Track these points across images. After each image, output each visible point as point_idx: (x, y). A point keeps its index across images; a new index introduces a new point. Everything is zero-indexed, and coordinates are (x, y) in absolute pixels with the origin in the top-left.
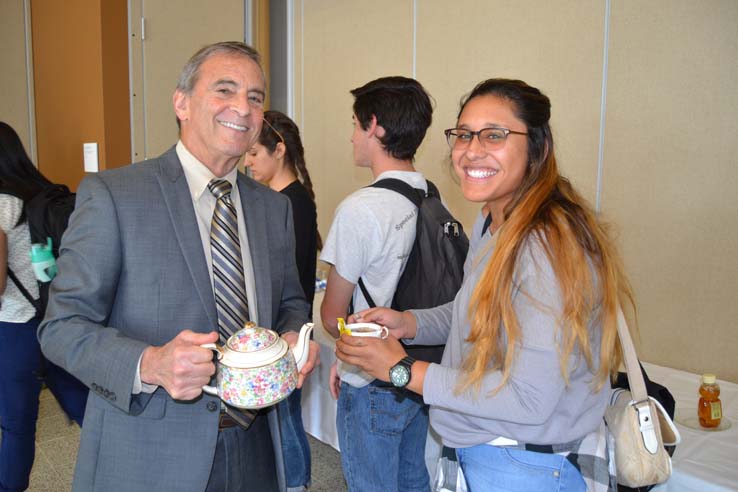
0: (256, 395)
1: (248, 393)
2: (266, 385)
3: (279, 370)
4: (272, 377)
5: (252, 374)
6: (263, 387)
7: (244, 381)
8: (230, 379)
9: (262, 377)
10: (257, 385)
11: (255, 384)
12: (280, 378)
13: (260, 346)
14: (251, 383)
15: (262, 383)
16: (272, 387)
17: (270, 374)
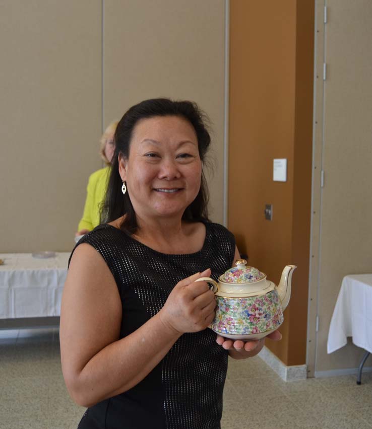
0: (251, 323)
1: (244, 321)
2: (260, 314)
3: (271, 302)
4: (265, 307)
5: (248, 302)
6: (257, 316)
7: (241, 310)
8: (226, 309)
9: (257, 306)
10: (253, 313)
11: (250, 313)
12: (272, 308)
13: (253, 279)
14: (247, 312)
15: (257, 312)
16: (265, 317)
17: (264, 304)
